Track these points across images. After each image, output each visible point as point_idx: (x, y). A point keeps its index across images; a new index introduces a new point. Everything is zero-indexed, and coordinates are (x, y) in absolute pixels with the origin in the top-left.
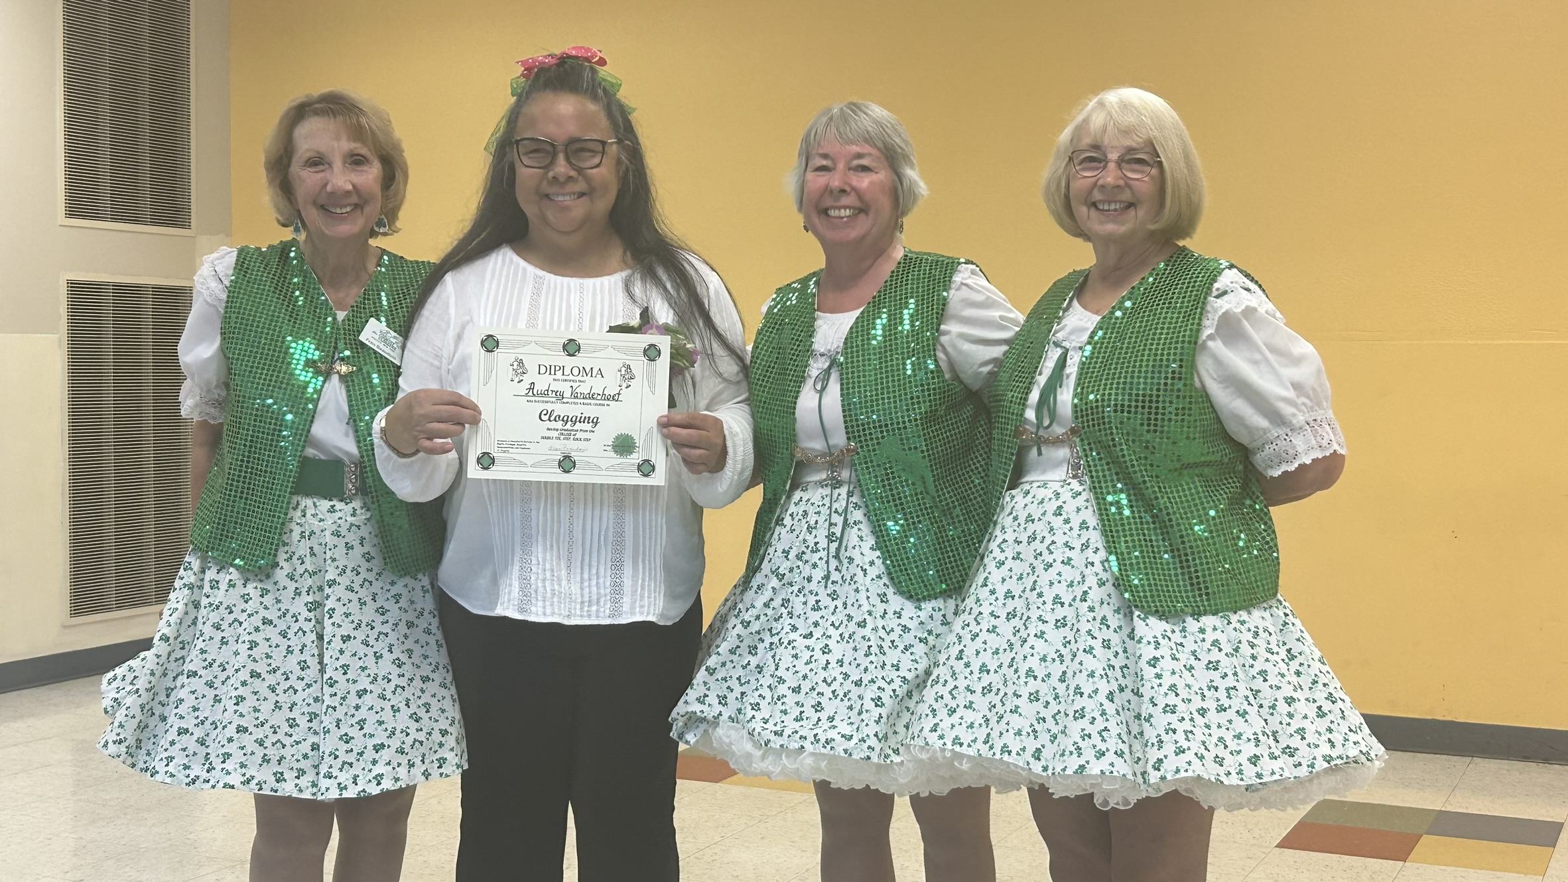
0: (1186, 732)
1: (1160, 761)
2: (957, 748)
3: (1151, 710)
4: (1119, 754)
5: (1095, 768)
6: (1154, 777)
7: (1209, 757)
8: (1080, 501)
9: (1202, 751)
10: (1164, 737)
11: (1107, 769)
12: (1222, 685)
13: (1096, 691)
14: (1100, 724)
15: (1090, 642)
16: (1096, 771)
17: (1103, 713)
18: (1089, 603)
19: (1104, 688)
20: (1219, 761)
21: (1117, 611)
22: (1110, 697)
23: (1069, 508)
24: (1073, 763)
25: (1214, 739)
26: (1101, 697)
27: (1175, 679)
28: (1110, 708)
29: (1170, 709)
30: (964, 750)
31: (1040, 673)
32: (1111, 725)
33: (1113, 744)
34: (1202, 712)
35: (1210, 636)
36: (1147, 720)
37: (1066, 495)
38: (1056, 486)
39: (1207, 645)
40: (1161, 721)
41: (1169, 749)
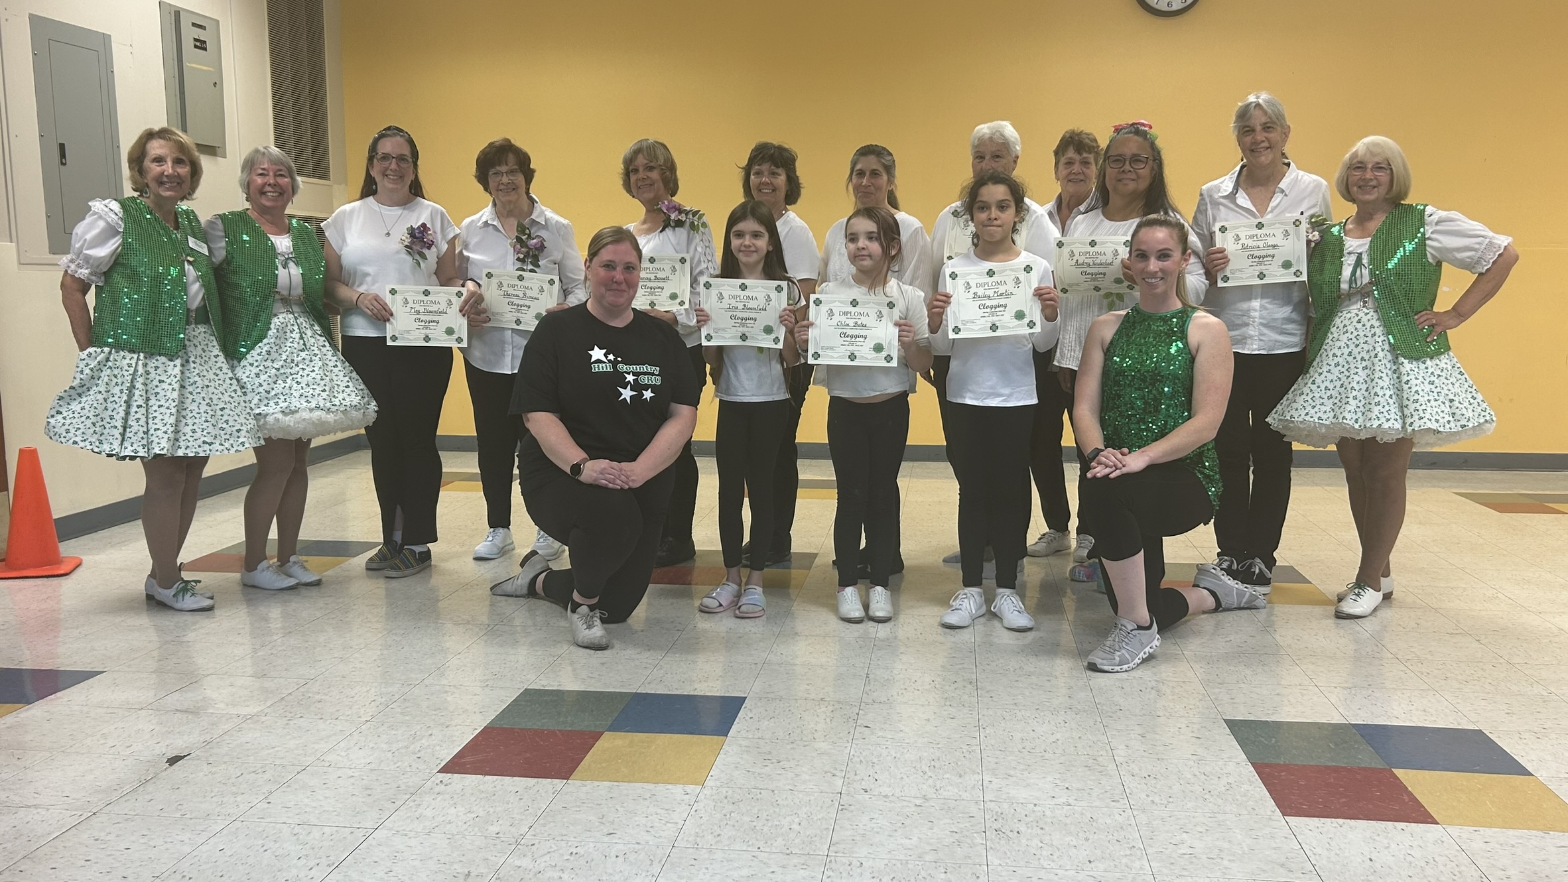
0: (1423, 410)
1: (1412, 423)
2: (1321, 421)
3: (1407, 402)
4: (1396, 420)
5: (1386, 426)
6: (1410, 429)
7: (1433, 419)
8: (1369, 317)
9: (1431, 417)
10: (1413, 413)
11: (1391, 425)
12: (1436, 391)
13: (1384, 395)
14: (1387, 408)
15: (1381, 374)
16: (1387, 427)
17: (1388, 404)
18: (1379, 358)
19: (1388, 393)
20: (1437, 421)
21: (1390, 361)
22: (1391, 397)
23: (1365, 319)
24: (1376, 424)
25: (1435, 412)
26: (1387, 397)
27: (1417, 388)
28: (1391, 401)
29: (1416, 401)
30: (1324, 422)
31: (1357, 389)
32: (1391, 408)
33: (1393, 416)
34: (1429, 401)
35: (1430, 370)
36: (1406, 407)
37: (1361, 314)
38: (1356, 311)
39: (1429, 374)
40: (1412, 407)
41: (1416, 417)
